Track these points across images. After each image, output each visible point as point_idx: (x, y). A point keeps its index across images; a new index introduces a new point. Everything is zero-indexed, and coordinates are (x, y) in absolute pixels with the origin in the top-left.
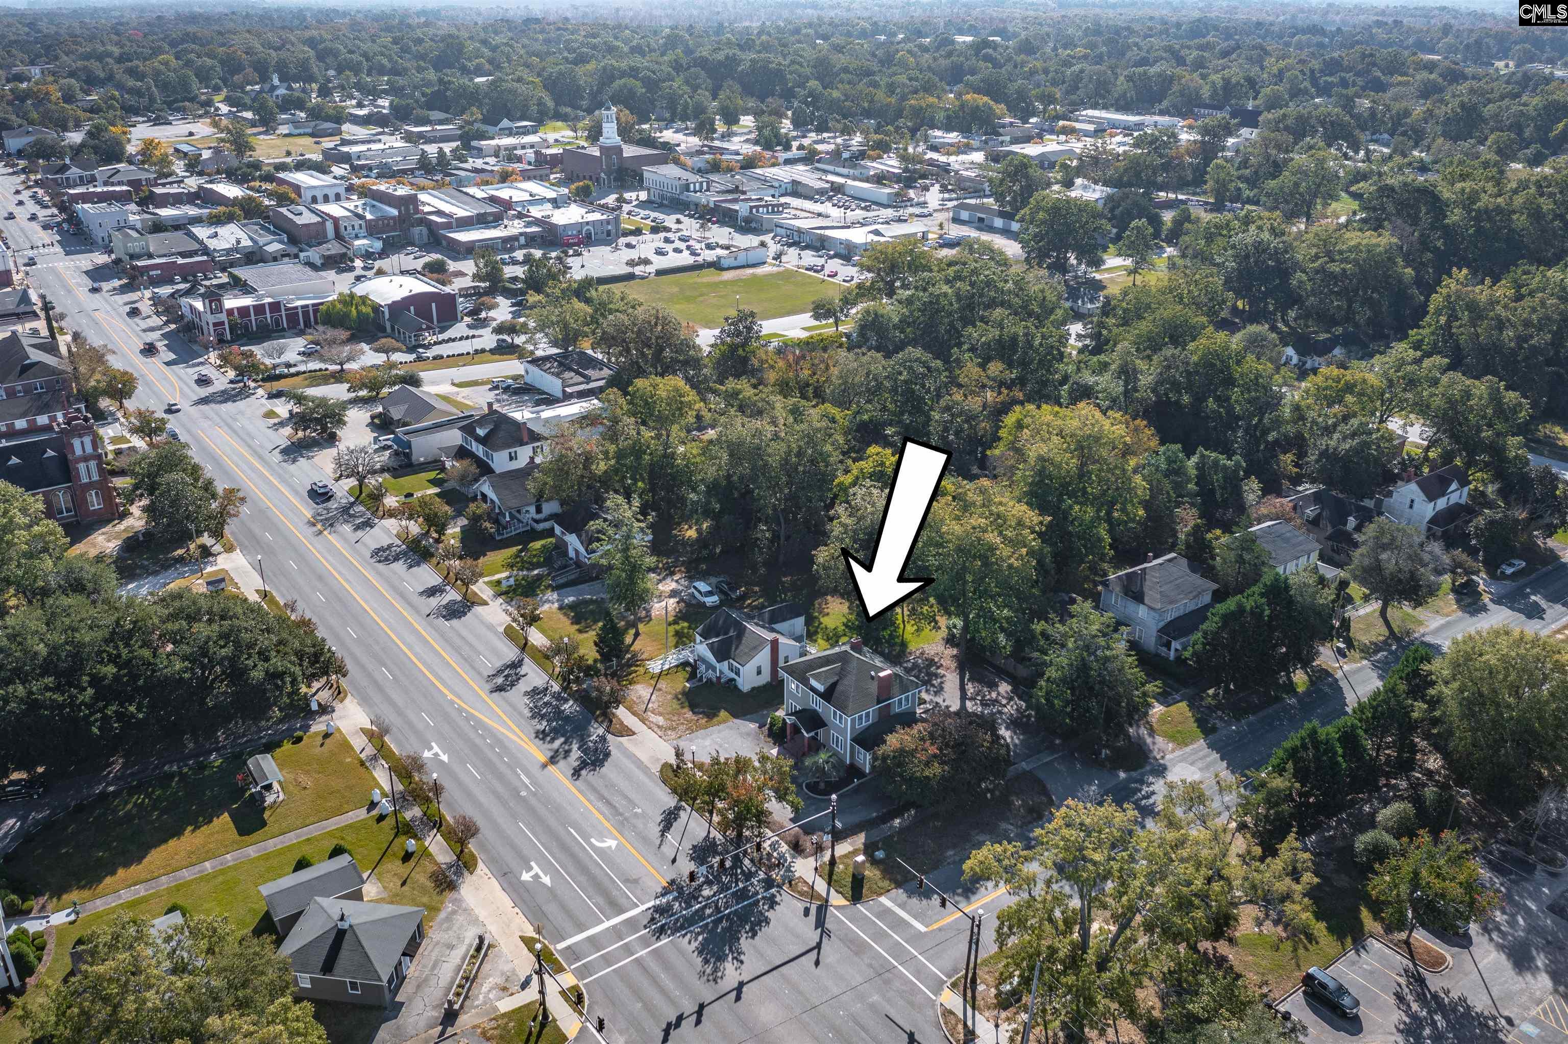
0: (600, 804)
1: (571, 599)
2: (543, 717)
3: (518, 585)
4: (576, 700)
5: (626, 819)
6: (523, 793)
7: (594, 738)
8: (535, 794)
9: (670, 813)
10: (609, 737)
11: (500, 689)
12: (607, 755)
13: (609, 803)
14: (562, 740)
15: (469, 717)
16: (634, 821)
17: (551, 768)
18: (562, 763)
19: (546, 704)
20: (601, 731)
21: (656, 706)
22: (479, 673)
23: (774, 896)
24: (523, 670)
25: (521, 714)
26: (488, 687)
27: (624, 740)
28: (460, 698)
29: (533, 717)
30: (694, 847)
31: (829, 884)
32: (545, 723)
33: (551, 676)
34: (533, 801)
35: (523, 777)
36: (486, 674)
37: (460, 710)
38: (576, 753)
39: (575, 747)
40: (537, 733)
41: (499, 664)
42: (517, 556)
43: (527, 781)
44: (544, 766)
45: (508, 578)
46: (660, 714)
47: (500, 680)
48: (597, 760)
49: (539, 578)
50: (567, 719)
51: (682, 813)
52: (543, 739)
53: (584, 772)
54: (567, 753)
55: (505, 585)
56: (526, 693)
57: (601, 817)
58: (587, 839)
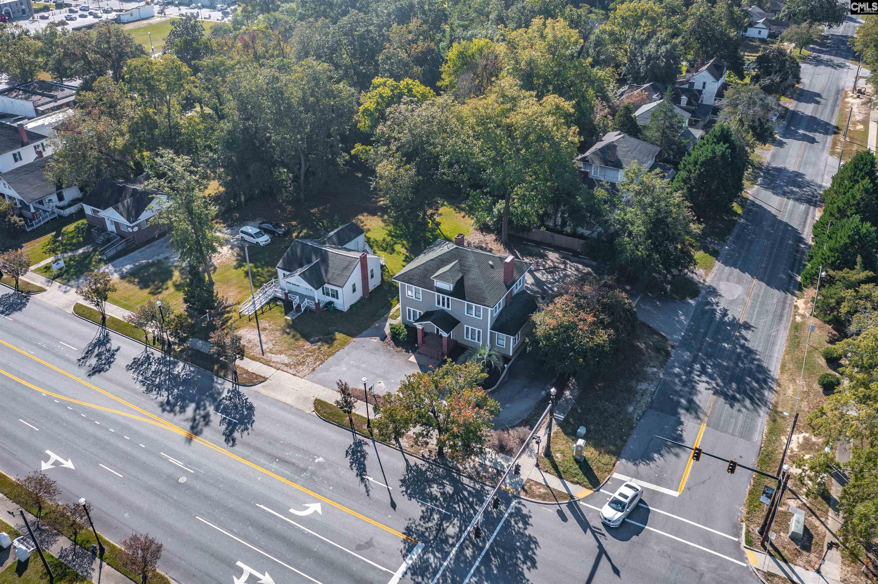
0: (274, 465)
1: (128, 267)
2: (159, 387)
3: (68, 266)
4: (185, 361)
5: (313, 473)
6: (183, 480)
7: (225, 394)
8: (196, 476)
9: (354, 452)
10: (242, 389)
11: (96, 370)
12: (251, 408)
13: (284, 461)
14: (193, 406)
15: (76, 411)
16: (324, 473)
17: (197, 440)
18: (206, 431)
19: (155, 372)
20: (229, 385)
21: (270, 345)
22: (68, 360)
23: (518, 510)
24: (114, 344)
25: (134, 391)
26: (83, 371)
27: (258, 388)
28: (56, 391)
29: (149, 390)
30: (403, 481)
31: (560, 477)
32: (165, 394)
33: (146, 343)
34: (198, 485)
35: (172, 460)
36: (74, 359)
37: (63, 405)
38: (216, 418)
39: (211, 409)
40: (162, 405)
41: (84, 345)
42: (55, 242)
43: (180, 464)
44: (189, 440)
45: (56, 261)
46: (281, 352)
47: (93, 361)
48: (242, 416)
49: (86, 256)
50: (186, 382)
51: (365, 448)
52: (172, 411)
53: (236, 435)
54: (206, 417)
55: (55, 268)
56: (129, 368)
57: (283, 480)
58: (284, 511)
